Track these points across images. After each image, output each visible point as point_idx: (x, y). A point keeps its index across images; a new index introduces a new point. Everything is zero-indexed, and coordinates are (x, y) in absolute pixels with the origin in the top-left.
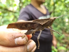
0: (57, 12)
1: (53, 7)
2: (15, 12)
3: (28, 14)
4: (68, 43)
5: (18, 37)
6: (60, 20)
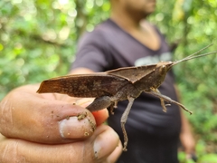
0: (195, 41)
1: (181, 27)
2: (63, 46)
3: (103, 50)
5: (67, 117)
6: (206, 68)
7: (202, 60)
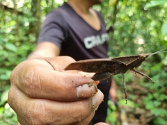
4: (138, 92)
6: (126, 40)
7: (124, 35)
